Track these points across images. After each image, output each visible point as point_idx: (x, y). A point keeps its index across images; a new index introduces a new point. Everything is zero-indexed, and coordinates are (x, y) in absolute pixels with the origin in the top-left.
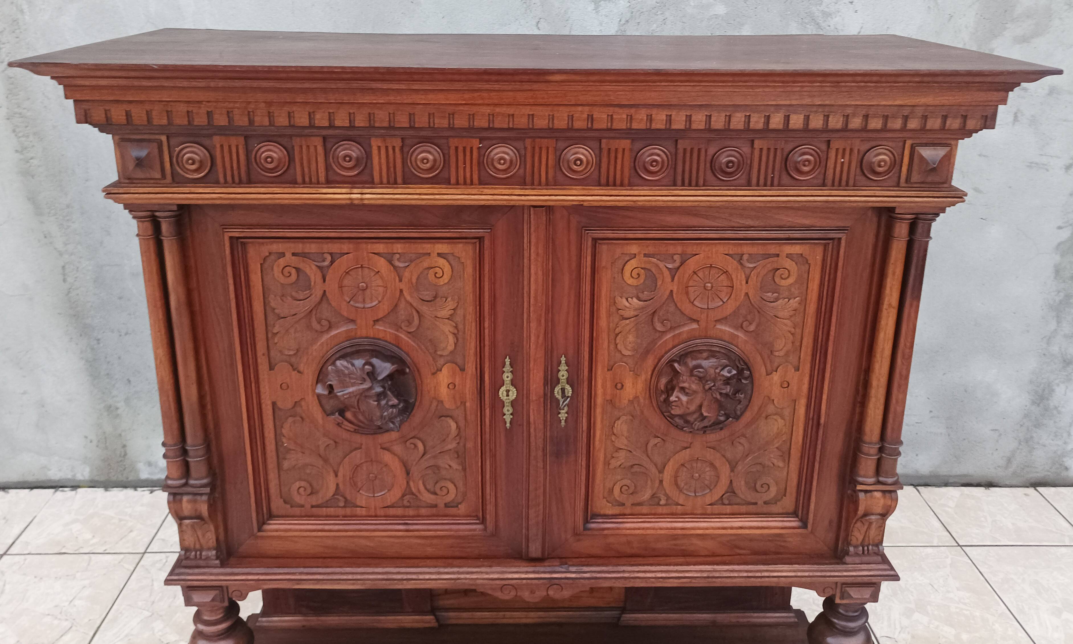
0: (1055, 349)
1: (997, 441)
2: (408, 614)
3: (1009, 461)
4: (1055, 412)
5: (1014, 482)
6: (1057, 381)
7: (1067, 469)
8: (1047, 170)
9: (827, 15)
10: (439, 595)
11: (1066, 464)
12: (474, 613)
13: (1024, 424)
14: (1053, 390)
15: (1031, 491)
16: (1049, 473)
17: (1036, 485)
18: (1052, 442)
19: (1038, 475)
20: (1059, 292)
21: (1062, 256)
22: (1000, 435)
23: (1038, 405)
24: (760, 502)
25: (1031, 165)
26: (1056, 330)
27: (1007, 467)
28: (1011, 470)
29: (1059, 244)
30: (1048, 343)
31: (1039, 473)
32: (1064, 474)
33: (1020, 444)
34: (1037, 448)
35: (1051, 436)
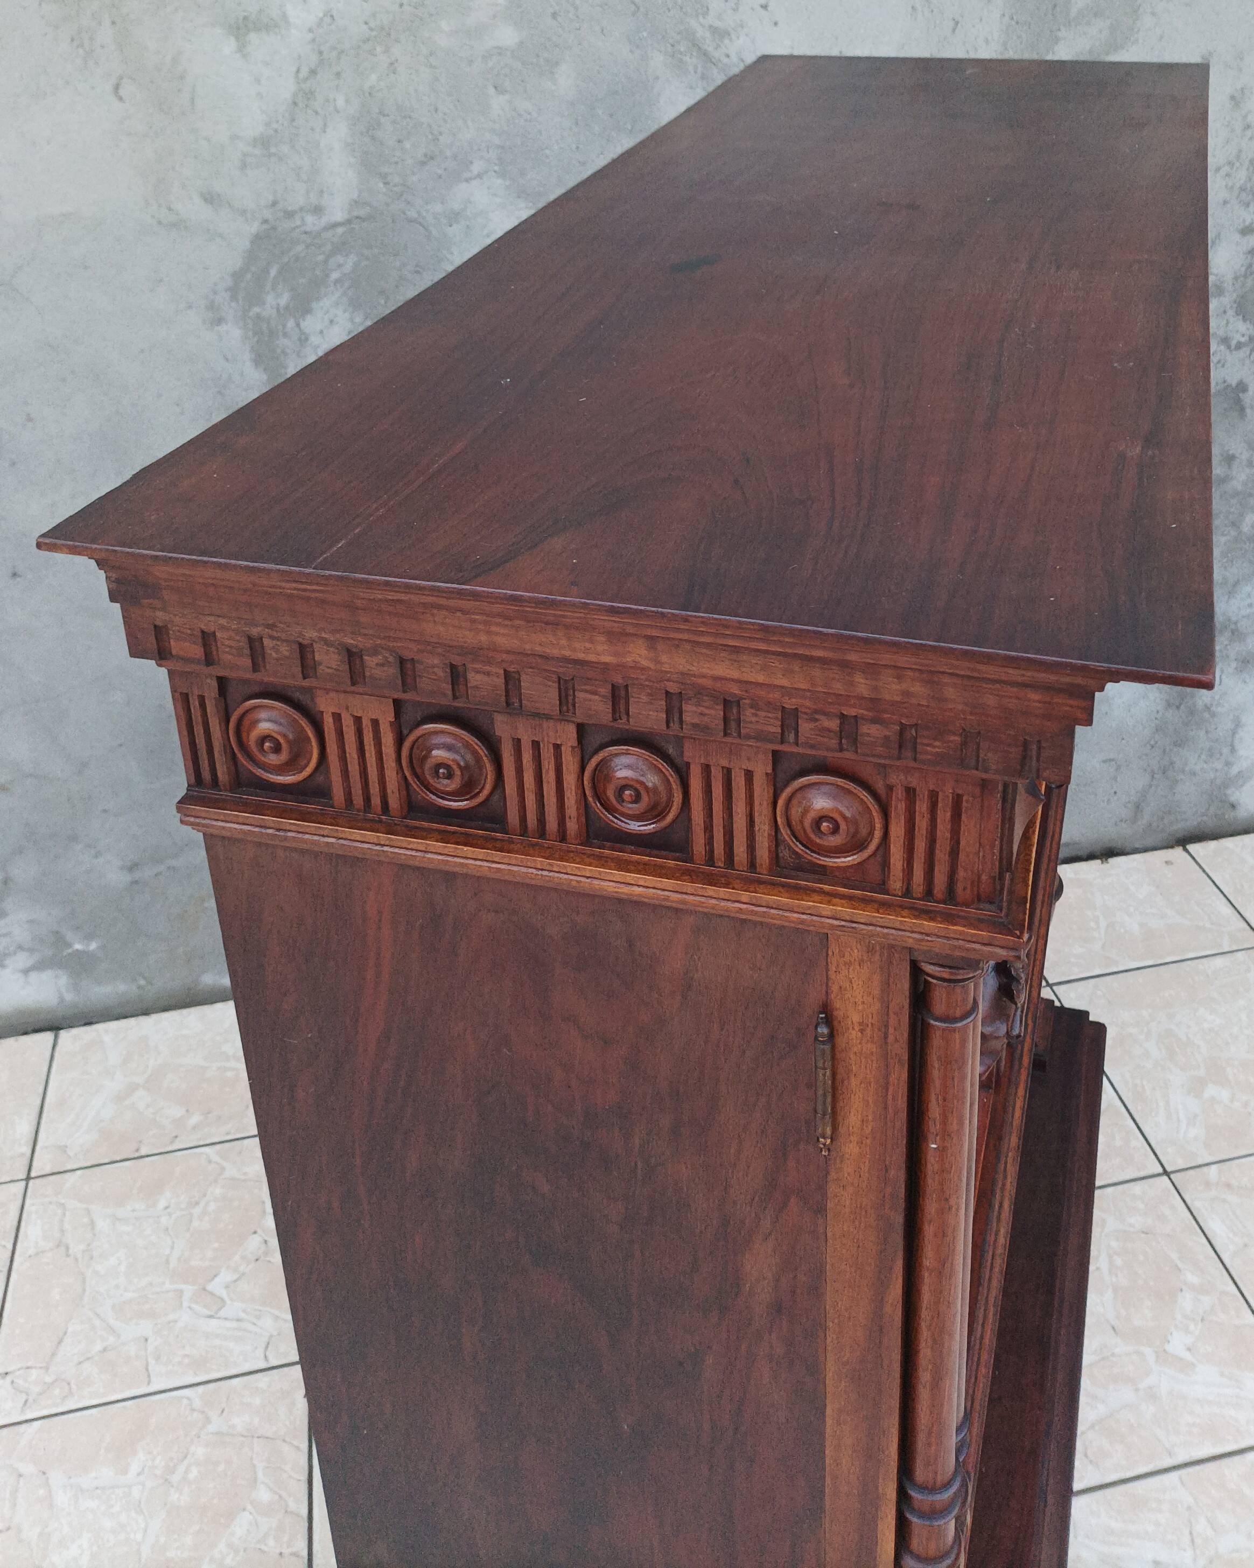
1: (1115, 779)
3: (1138, 807)
4: (1206, 715)
5: (1149, 842)
7: (1233, 806)
9: (720, 34)
11: (1232, 799)
13: (1156, 742)
15: (1177, 853)
16: (1205, 818)
17: (1183, 841)
18: (1205, 766)
19: (1189, 823)
22: (1118, 768)
27: (1134, 820)
28: (1143, 823)
31: (1189, 821)
32: (1229, 815)
33: (1153, 776)
34: (1181, 779)
35: (1203, 757)
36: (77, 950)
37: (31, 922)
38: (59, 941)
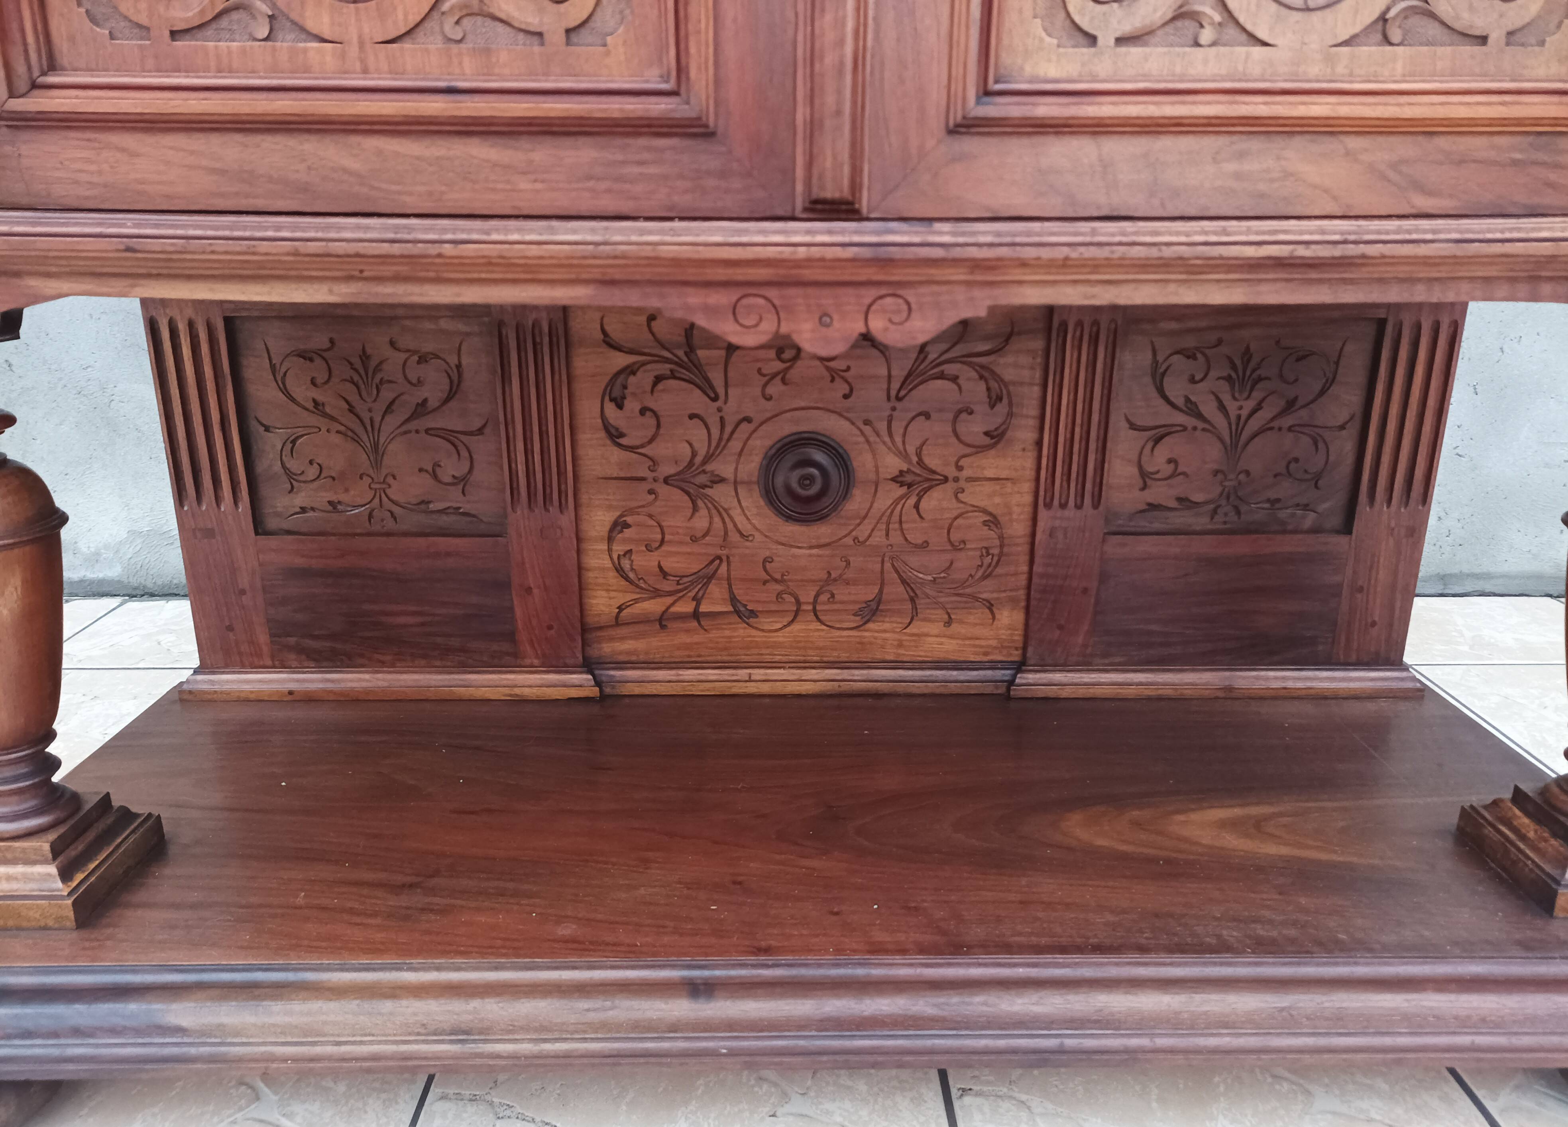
2: (532, 669)
10: (601, 628)
12: (681, 672)
24: (1496, 36)
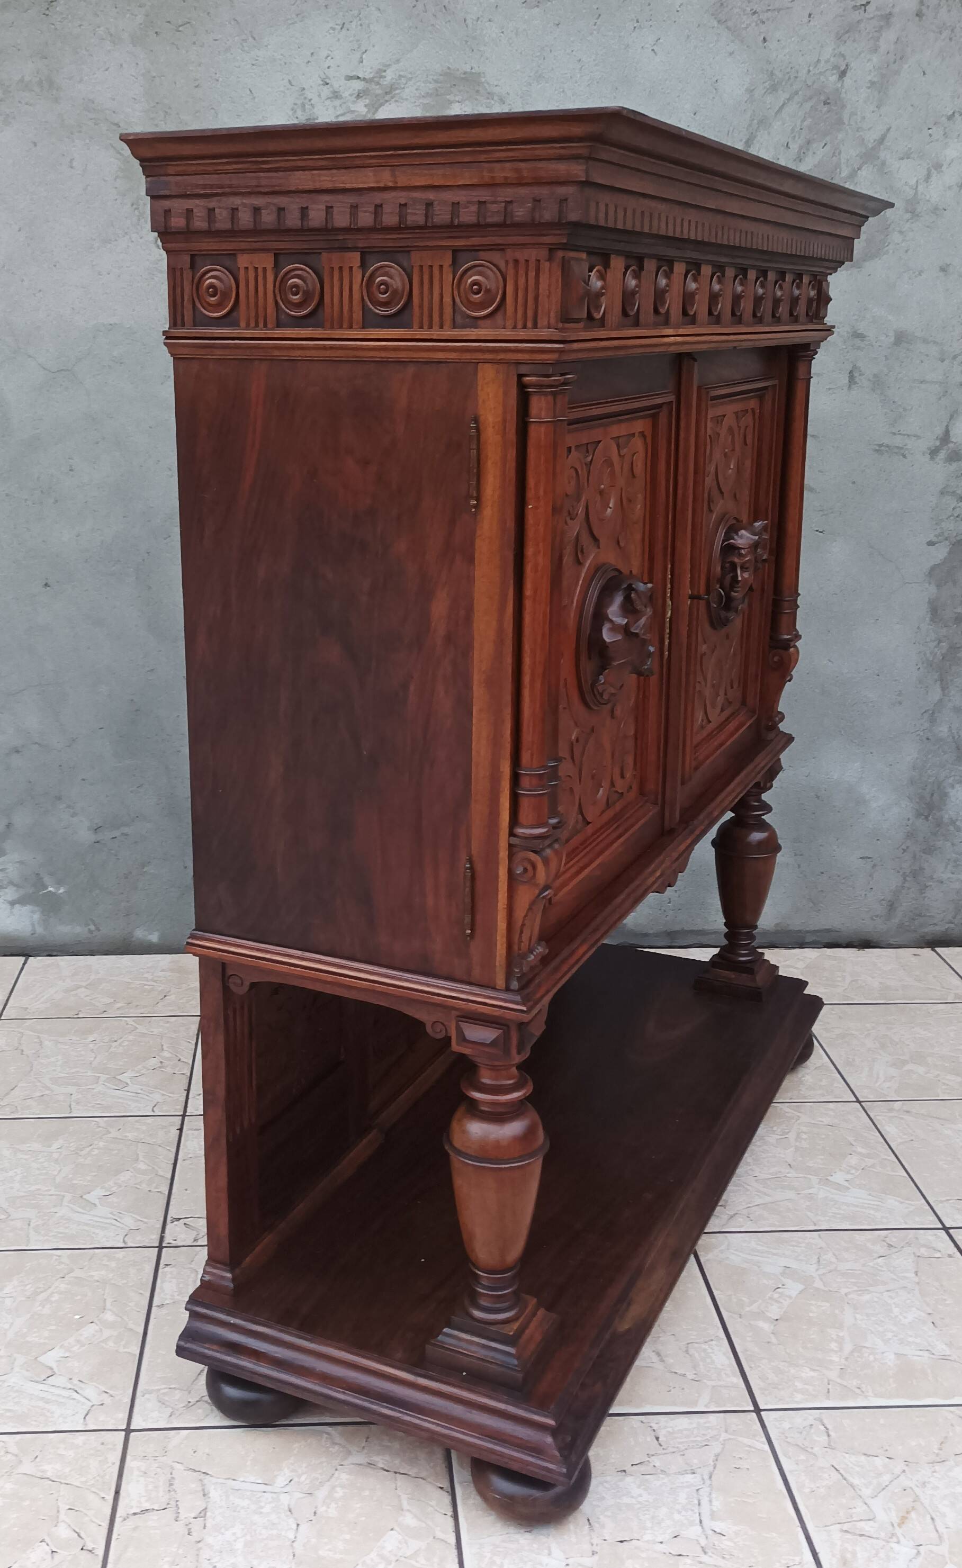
0: (943, 730)
1: (871, 875)
3: (891, 907)
4: (951, 828)
5: (901, 940)
6: (950, 780)
8: (904, 456)
13: (908, 847)
14: (946, 795)
15: (927, 951)
16: (952, 925)
17: (934, 943)
18: (952, 876)
19: (937, 928)
20: (940, 642)
21: (939, 586)
22: (874, 866)
23: (927, 818)
25: (880, 449)
26: (941, 700)
27: (888, 917)
28: (896, 921)
29: (933, 568)
30: (933, 720)
33: (905, 879)
34: (931, 886)
35: (949, 867)
36: (50, 891)
37: (21, 863)
38: (39, 883)
